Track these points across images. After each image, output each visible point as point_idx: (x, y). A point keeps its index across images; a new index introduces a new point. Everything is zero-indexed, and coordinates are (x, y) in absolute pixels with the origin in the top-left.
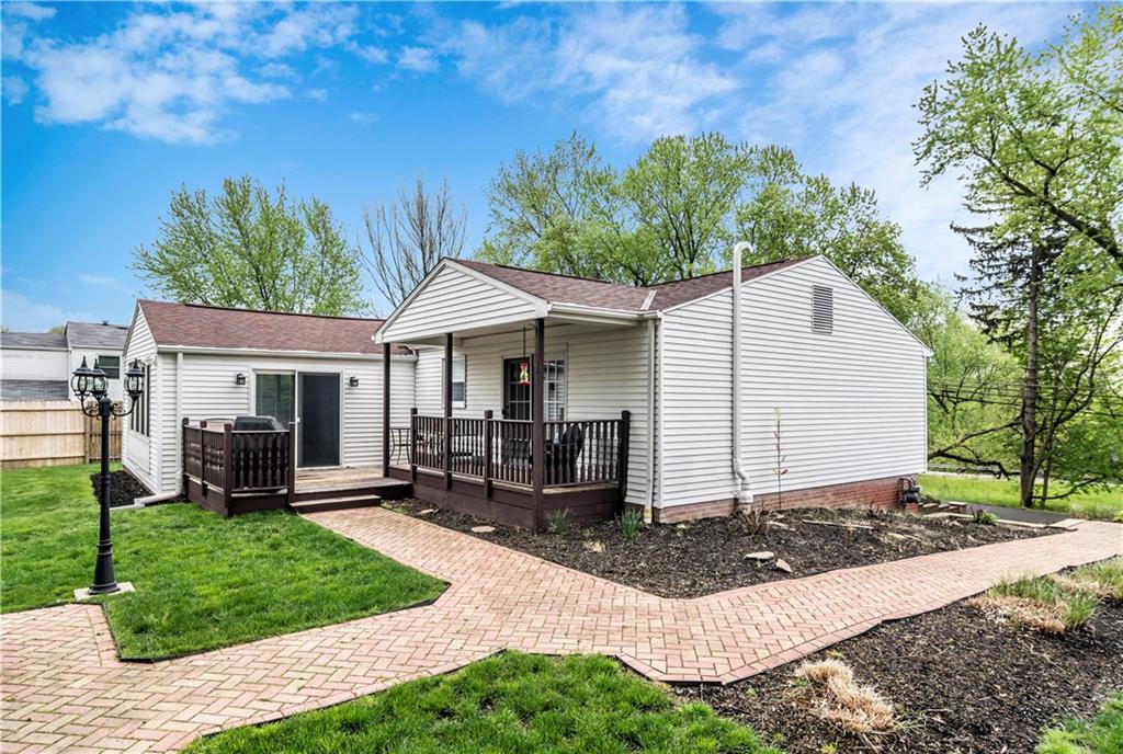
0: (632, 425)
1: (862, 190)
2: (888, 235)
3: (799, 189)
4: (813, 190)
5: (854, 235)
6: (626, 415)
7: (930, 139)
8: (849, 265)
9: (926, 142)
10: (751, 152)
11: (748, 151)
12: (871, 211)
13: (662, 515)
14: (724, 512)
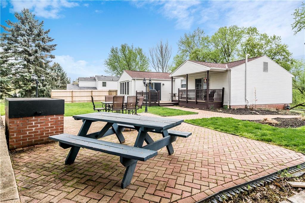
0: (225, 90)
1: (277, 36)
2: (284, 48)
3: (258, 37)
4: (262, 37)
5: (274, 48)
6: (223, 88)
7: (297, 23)
8: (273, 56)
9: (295, 24)
10: (245, 29)
11: (244, 29)
12: (279, 41)
13: (231, 107)
14: (244, 107)
